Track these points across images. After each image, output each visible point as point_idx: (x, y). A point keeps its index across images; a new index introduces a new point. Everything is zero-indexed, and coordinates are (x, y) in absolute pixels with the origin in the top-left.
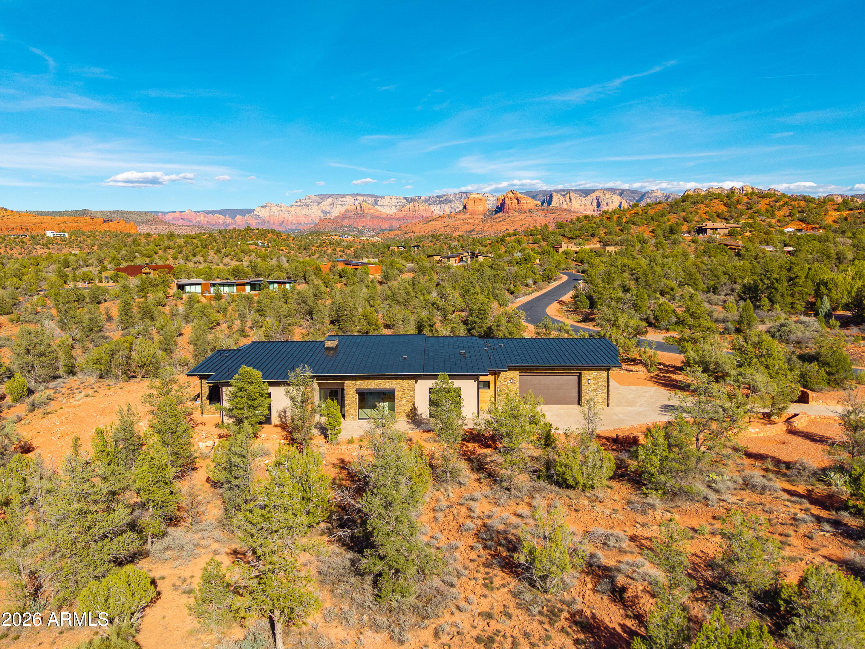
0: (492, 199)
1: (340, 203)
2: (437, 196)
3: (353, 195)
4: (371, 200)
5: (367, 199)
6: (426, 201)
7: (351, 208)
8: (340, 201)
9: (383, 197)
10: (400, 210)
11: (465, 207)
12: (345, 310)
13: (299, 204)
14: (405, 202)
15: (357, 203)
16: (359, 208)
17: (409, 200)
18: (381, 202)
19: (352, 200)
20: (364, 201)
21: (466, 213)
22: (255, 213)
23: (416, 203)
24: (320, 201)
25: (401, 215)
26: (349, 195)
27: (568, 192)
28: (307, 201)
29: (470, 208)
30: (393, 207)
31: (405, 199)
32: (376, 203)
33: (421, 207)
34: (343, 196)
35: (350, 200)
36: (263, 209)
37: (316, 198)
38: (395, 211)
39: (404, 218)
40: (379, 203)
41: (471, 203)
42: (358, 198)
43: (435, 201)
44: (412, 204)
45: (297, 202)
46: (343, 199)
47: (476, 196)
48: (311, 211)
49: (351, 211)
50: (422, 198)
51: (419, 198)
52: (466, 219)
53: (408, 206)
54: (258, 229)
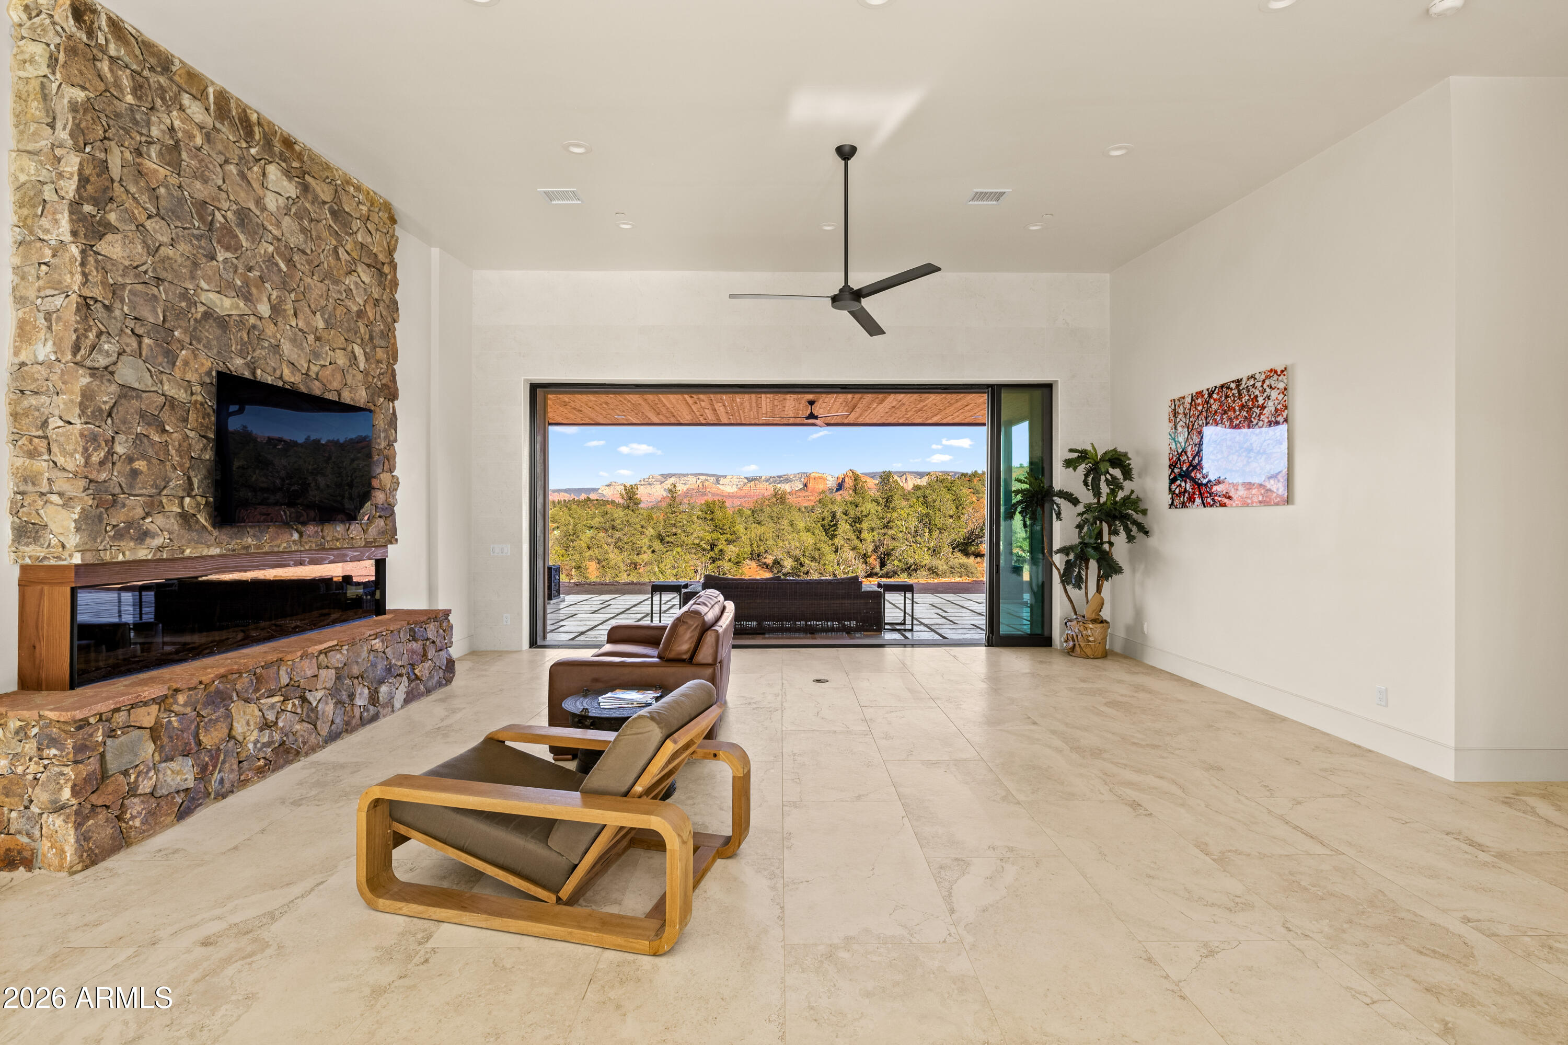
0: (831, 479)
1: (682, 482)
2: (778, 476)
3: (696, 475)
4: (712, 479)
5: (709, 478)
6: (767, 480)
7: (693, 486)
8: (683, 480)
9: (725, 477)
10: (740, 489)
11: (806, 485)
12: (674, 525)
13: (643, 483)
14: (746, 481)
15: (699, 482)
16: (701, 486)
17: (750, 480)
18: (722, 481)
19: (694, 479)
20: (707, 480)
21: (807, 491)
22: (600, 491)
23: (757, 482)
24: (663, 480)
25: (743, 493)
26: (691, 474)
27: (905, 473)
28: (650, 480)
29: (810, 486)
30: (735, 486)
31: (747, 478)
32: (718, 482)
33: (761, 486)
34: (686, 475)
35: (692, 479)
36: (607, 488)
37: (660, 477)
38: (736, 490)
39: (744, 497)
40: (721, 482)
41: (812, 481)
42: (701, 477)
43: (776, 481)
44: (753, 482)
45: (640, 481)
46: (686, 478)
47: (817, 475)
48: (654, 490)
49: (693, 490)
50: (763, 478)
51: (761, 478)
52: (808, 496)
53: (749, 485)
54: (597, 500)
